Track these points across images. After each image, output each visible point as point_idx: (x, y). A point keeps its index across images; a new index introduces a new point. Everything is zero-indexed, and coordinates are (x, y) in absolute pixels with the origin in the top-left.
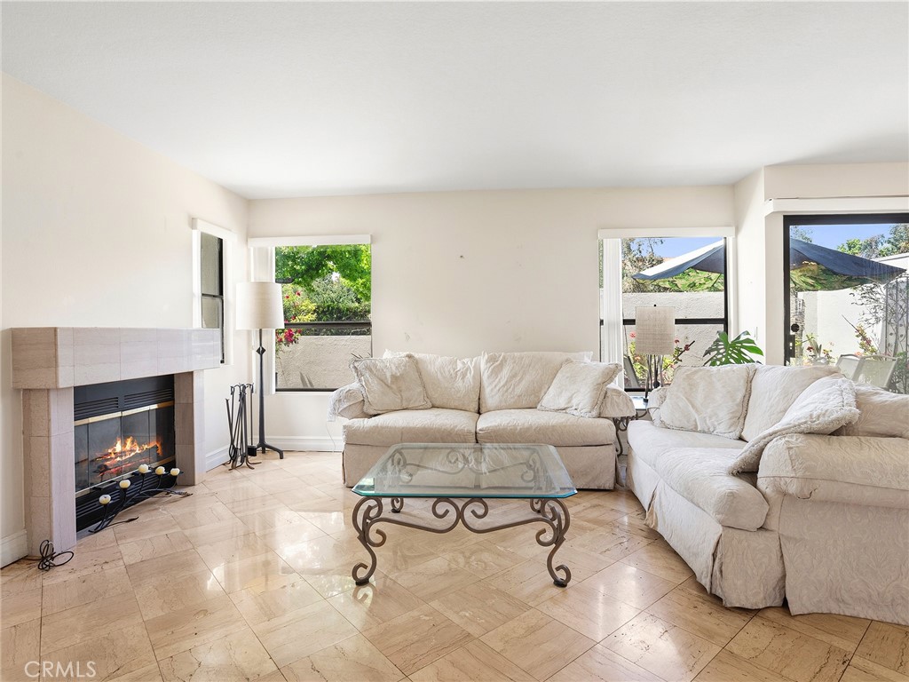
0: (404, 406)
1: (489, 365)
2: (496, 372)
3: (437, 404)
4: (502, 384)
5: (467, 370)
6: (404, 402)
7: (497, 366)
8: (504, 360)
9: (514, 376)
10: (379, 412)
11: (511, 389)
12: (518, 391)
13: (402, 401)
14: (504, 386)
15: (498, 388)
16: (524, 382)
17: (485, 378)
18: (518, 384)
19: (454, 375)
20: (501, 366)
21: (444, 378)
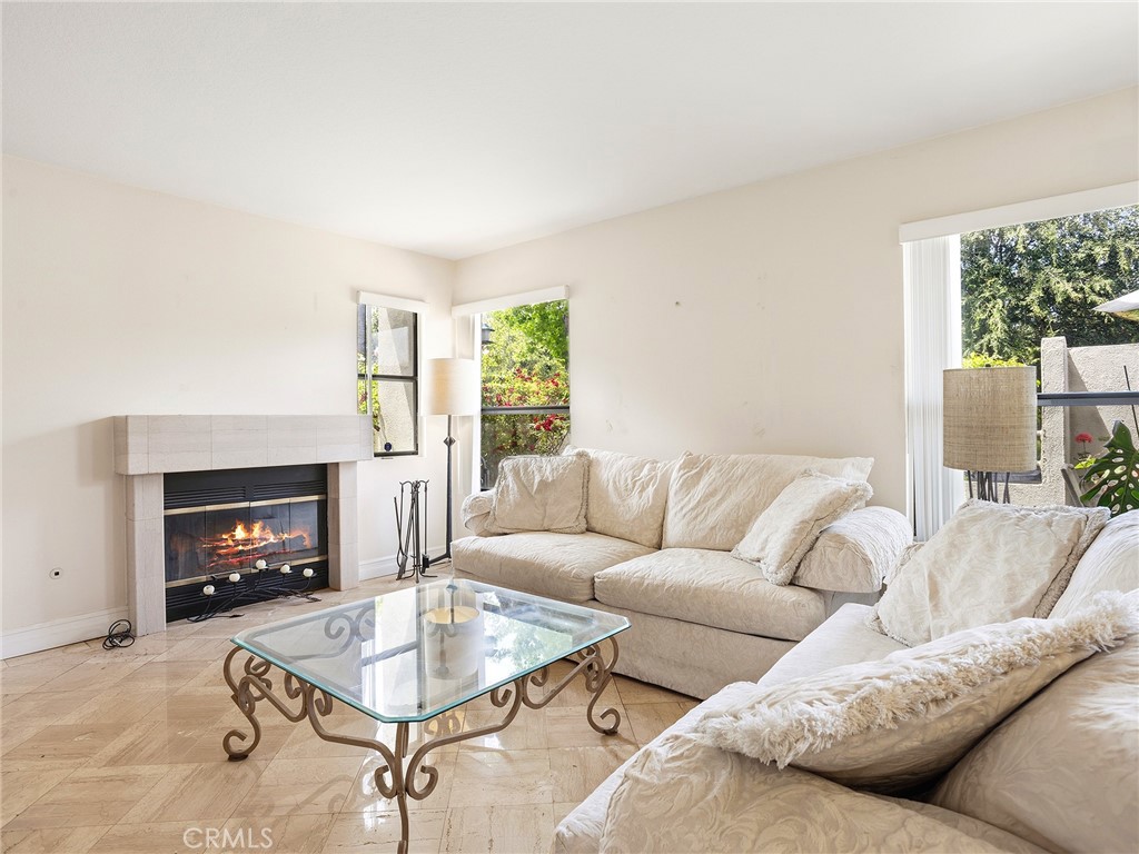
0: (546, 526)
1: (682, 472)
2: (688, 484)
3: (598, 527)
4: (691, 506)
5: (651, 479)
6: (546, 520)
7: (692, 477)
8: (708, 466)
9: (712, 494)
10: (506, 531)
11: (703, 515)
12: (711, 521)
13: (543, 520)
14: (693, 509)
15: (684, 511)
16: (724, 505)
17: (671, 494)
18: (715, 509)
19: (630, 486)
20: (699, 475)
21: (616, 489)
